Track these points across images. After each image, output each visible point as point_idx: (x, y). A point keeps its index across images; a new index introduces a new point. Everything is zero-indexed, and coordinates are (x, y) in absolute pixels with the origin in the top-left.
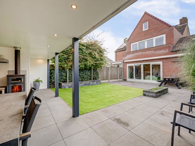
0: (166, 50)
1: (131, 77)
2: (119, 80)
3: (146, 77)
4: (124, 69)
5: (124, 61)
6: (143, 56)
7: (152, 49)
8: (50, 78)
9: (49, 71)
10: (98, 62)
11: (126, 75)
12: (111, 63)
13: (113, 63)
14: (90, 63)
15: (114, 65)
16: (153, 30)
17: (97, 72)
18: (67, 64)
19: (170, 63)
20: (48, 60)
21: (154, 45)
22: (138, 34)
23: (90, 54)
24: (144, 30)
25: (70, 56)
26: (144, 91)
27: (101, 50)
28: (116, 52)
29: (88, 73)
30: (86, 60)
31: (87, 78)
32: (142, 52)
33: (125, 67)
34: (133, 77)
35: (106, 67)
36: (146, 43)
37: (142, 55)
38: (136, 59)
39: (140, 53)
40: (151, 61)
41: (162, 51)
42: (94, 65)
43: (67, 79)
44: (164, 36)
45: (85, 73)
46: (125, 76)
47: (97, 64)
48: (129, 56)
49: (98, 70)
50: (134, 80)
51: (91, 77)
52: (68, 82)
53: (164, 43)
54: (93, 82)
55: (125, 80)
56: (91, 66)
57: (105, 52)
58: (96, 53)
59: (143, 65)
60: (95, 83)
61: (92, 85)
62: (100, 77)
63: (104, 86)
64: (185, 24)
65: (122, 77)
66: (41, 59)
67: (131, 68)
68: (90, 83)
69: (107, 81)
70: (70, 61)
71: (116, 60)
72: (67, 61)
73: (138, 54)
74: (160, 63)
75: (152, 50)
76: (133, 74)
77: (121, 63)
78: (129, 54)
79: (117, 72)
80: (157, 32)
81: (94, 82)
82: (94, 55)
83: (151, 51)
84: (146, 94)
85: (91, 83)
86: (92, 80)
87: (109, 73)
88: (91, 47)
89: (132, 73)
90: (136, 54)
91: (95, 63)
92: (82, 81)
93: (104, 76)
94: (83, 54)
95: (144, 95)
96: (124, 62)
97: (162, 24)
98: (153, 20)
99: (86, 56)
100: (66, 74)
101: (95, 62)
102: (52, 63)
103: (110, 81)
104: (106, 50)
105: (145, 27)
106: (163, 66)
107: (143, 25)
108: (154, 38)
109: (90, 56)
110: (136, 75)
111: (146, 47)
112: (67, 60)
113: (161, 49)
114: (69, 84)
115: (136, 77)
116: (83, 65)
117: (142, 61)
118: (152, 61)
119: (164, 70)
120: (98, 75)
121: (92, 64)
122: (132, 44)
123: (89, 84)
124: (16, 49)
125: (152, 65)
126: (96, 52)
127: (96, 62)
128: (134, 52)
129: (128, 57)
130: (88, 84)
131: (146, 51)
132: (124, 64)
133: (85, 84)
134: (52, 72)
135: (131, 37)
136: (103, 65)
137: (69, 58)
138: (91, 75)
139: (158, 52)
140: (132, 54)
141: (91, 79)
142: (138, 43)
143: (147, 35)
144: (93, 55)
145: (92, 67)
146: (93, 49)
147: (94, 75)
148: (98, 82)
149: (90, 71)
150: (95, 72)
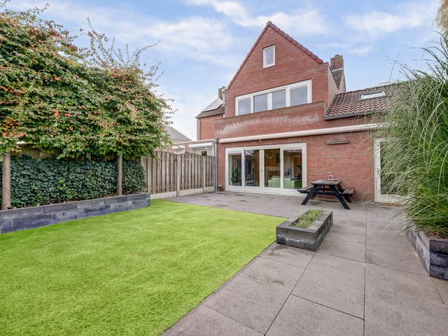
0: (314, 116)
1: (236, 180)
2: (206, 189)
3: (269, 181)
4: (219, 161)
5: (218, 139)
6: (265, 129)
7: (284, 113)
10: (140, 137)
11: (224, 175)
12: (186, 145)
13: (190, 146)
14: (109, 138)
15: (195, 149)
16: (286, 69)
17: (140, 169)
19: (322, 148)
21: (288, 104)
22: (252, 73)
23: (111, 108)
24: (266, 65)
26: (279, 230)
27: (153, 101)
28: (199, 118)
29: (104, 170)
30: (94, 129)
31: (102, 187)
32: (261, 117)
33: (220, 155)
34: (241, 181)
35: (168, 155)
36: (270, 97)
37: (261, 126)
38: (249, 135)
39: (258, 121)
40: (281, 141)
41: (306, 119)
42: (125, 147)
44: (309, 84)
45: (91, 172)
46: (221, 178)
47: (135, 141)
48: (231, 126)
49: (143, 164)
50: (244, 188)
51: (116, 184)
52: (8, 206)
53: (309, 100)
54: (121, 200)
55: (221, 189)
56: (114, 150)
57: (163, 110)
58: (132, 108)
59: (263, 151)
60: (130, 203)
61: (116, 211)
62: (149, 184)
63: (160, 210)
64: (341, 69)
65: (215, 180)
67: (236, 158)
68: (108, 207)
69: (172, 194)
71: (200, 137)
73: (251, 122)
74: (302, 147)
75: (283, 115)
76: (240, 174)
77: (210, 144)
78: (231, 123)
79: (202, 169)
80: (294, 72)
81: (125, 200)
82: (125, 114)
83: (281, 118)
84: (287, 239)
85: (112, 206)
86: (121, 195)
87: (179, 171)
88: (114, 87)
89: (237, 170)
90: (247, 123)
91: (130, 141)
92: (80, 199)
93: (163, 179)
94: (81, 104)
95: (281, 242)
96: (218, 143)
97: (306, 56)
98: (286, 43)
99: (93, 113)
101: (130, 137)
103: (180, 194)
104: (168, 103)
105: (269, 59)
106: (308, 154)
107: (265, 52)
108: (288, 88)
109: (111, 117)
110: (246, 176)
111: (270, 107)
113: (303, 114)
115: (246, 180)
116: (79, 144)
117: (262, 140)
118: (285, 141)
119: (310, 164)
120: (141, 177)
121: (119, 143)
122: (237, 99)
123: (103, 211)
125: (285, 152)
126: (131, 103)
127: (133, 138)
128: (242, 118)
129: (229, 128)
130: (101, 209)
131: (271, 117)
132: (217, 149)
133: (87, 211)
135: (236, 81)
136: (157, 149)
137: (9, 113)
138: (116, 178)
139: (298, 120)
140: (238, 124)
141: (115, 191)
142: (251, 96)
143: (272, 79)
144: (122, 114)
145: (120, 153)
146: (120, 93)
147: (127, 179)
148: (141, 201)
149: (111, 166)
150: (131, 168)
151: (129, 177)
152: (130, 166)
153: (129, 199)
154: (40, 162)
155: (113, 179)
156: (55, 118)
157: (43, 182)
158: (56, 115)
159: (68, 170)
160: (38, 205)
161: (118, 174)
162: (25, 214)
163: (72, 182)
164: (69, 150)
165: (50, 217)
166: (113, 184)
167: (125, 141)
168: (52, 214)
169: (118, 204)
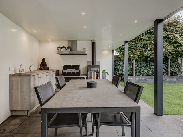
8: (115, 69)
9: (114, 63)
10: (180, 49)
14: (167, 51)
17: (178, 64)
18: (134, 53)
20: (113, 50)
23: (167, 38)
25: (138, 43)
42: (172, 54)
43: (133, 72)
47: (178, 51)
49: (179, 61)
51: (167, 71)
52: (135, 75)
54: (170, 78)
56: (167, 56)
58: (177, 36)
60: (175, 80)
61: (170, 82)
66: (107, 50)
70: (137, 50)
72: (133, 50)
81: (173, 78)
82: (174, 39)
85: (168, 80)
86: (169, 76)
88: (168, 28)
91: (175, 51)
100: (133, 66)
101: (175, 49)
102: (117, 53)
109: (166, 41)
112: (133, 48)
114: (136, 79)
120: (179, 68)
121: (170, 52)
124: (93, 42)
126: (177, 33)
127: (177, 49)
134: (116, 64)
137: (136, 46)
138: (167, 68)
141: (167, 74)
144: (172, 39)
145: (170, 57)
146: (171, 30)
147: (172, 69)
148: (181, 79)
149: (165, 63)
150: (174, 64)
151: (173, 68)
152: (173, 63)
153: (175, 78)
154: (141, 62)
155: (166, 68)
156: (148, 46)
157: (142, 68)
158: (148, 45)
159: (149, 64)
160: (141, 76)
161: (168, 66)
162: (141, 78)
163: (151, 69)
164: (152, 57)
165: (147, 80)
166: (166, 71)
167: (173, 51)
168: (147, 79)
169: (170, 79)
